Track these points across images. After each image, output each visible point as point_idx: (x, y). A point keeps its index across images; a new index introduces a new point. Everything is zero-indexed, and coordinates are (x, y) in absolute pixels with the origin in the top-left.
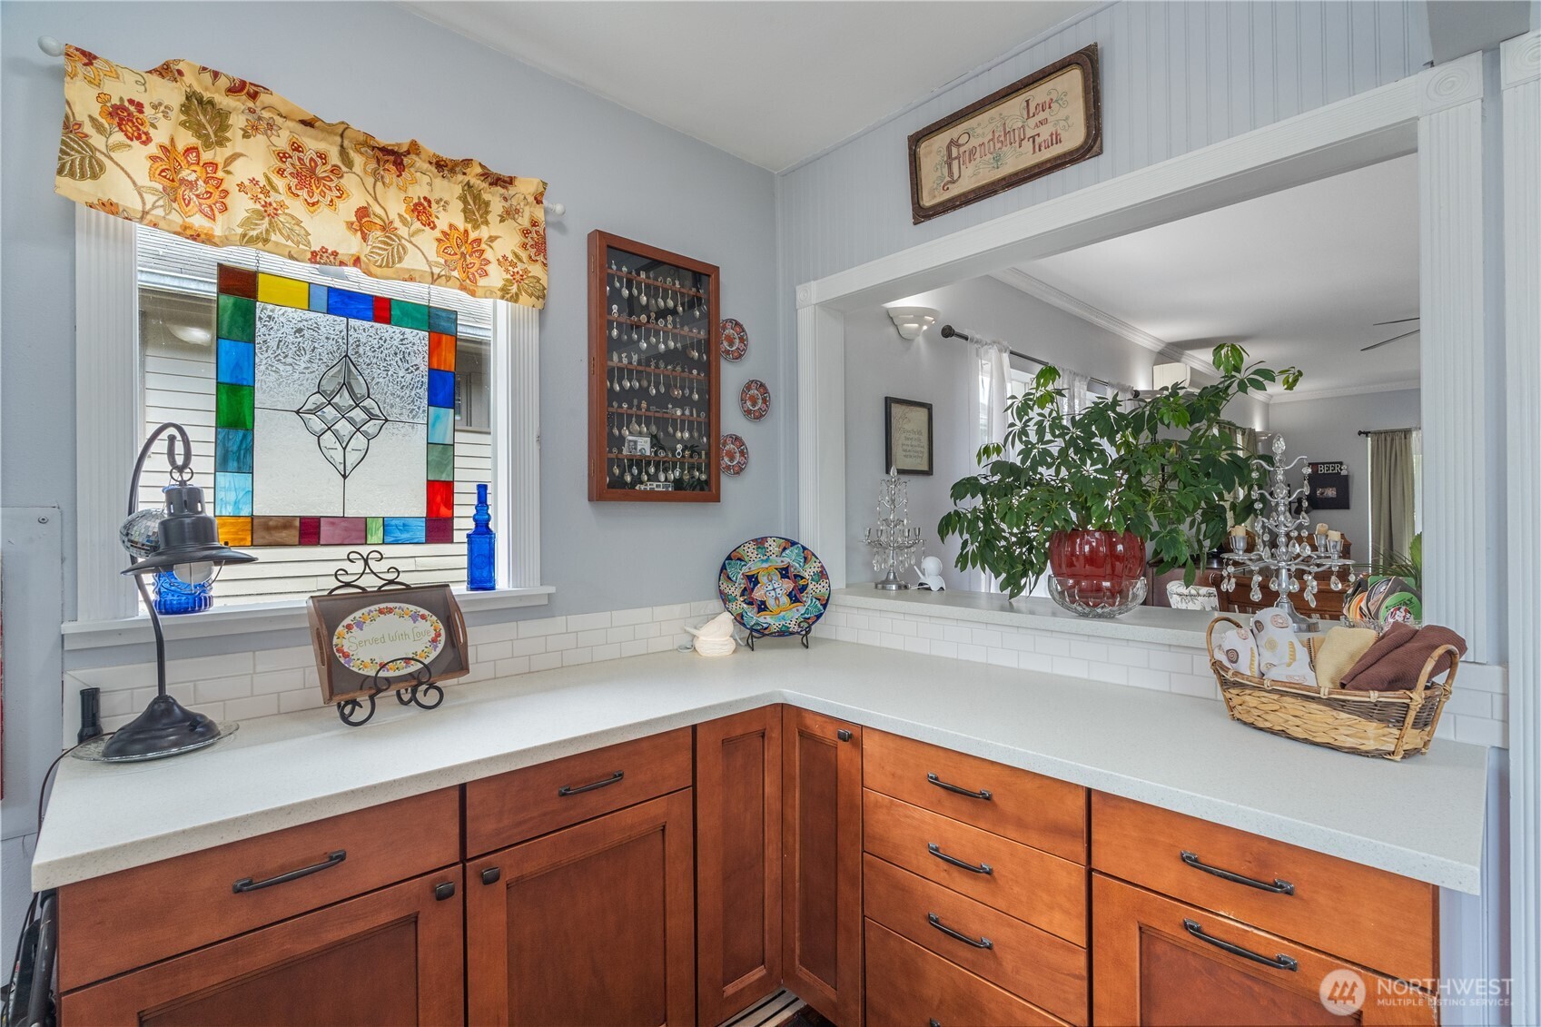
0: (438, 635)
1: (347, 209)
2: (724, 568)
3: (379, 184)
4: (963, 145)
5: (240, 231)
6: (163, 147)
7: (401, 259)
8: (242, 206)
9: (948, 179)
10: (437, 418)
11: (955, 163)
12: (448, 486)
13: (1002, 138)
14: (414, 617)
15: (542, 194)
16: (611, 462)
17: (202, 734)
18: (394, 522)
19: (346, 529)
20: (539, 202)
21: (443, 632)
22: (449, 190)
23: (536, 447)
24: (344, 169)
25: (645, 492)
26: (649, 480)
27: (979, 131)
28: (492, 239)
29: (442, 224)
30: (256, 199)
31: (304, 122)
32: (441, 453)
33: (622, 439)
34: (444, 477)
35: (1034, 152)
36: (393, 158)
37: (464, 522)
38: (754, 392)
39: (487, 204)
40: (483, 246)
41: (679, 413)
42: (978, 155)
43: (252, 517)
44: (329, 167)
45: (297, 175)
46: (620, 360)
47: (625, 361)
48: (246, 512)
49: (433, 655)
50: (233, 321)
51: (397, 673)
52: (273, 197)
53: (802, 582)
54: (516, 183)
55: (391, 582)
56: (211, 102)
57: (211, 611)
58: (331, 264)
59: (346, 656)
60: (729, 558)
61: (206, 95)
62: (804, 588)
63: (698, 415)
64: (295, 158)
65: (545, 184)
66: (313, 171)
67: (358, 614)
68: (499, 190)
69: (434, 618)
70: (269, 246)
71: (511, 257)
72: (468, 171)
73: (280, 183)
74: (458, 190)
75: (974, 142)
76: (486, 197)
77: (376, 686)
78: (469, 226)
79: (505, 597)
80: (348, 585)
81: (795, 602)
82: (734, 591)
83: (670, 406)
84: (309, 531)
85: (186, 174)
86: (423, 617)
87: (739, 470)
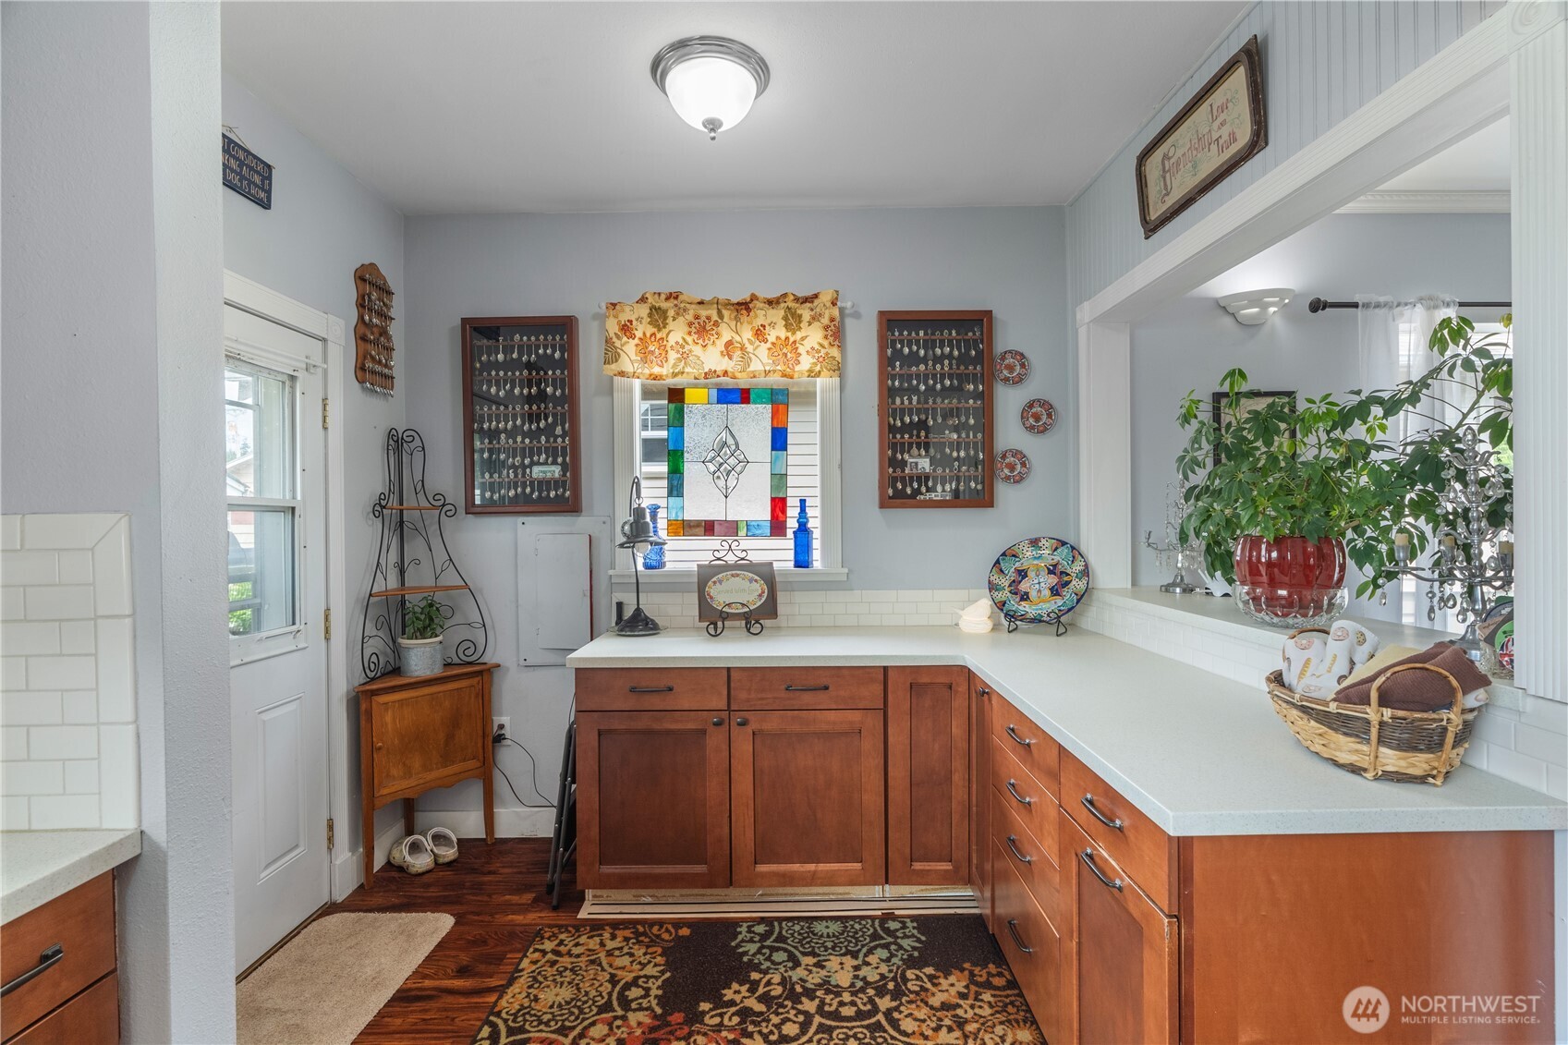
0: (763, 592)
1: (721, 344)
2: (998, 562)
3: (739, 323)
4: (1172, 157)
5: (671, 371)
6: (640, 339)
7: (749, 366)
8: (673, 356)
9: (1164, 192)
10: (777, 458)
11: (1168, 175)
12: (784, 500)
13: (1196, 146)
14: (751, 580)
15: (837, 299)
16: (895, 480)
17: (652, 629)
18: (753, 523)
19: (727, 527)
20: (834, 304)
21: (766, 591)
22: (777, 315)
23: (839, 472)
24: (720, 321)
25: (925, 501)
26: (927, 492)
27: (1181, 142)
28: (803, 339)
29: (772, 338)
30: (678, 352)
31: (699, 303)
32: (779, 479)
33: (904, 463)
34: (781, 495)
35: (1219, 155)
36: (744, 307)
37: (792, 524)
38: (1037, 409)
39: (800, 316)
40: (798, 345)
41: (955, 436)
42: (1181, 166)
43: (683, 520)
44: (712, 323)
45: (698, 332)
46: (902, 403)
47: (906, 402)
48: (680, 518)
49: (759, 604)
50: (674, 416)
51: (737, 611)
52: (687, 347)
53: (1066, 579)
54: (820, 296)
55: (743, 559)
56: (659, 308)
57: (665, 569)
58: (713, 377)
59: (711, 598)
60: (1004, 554)
61: (657, 305)
62: (1067, 583)
63: (975, 436)
64: (696, 324)
65: (837, 292)
66: (704, 328)
67: (720, 576)
68: (808, 305)
69: (762, 582)
70: (684, 375)
71: (817, 347)
72: (786, 300)
73: (689, 339)
74: (782, 313)
75: (1179, 153)
76: (799, 312)
77: (725, 616)
78: (789, 334)
79: (818, 573)
80: (719, 559)
81: (1055, 595)
82: (1005, 582)
83: (947, 432)
84: (709, 528)
85: (651, 348)
86: (756, 581)
87: (1020, 479)
